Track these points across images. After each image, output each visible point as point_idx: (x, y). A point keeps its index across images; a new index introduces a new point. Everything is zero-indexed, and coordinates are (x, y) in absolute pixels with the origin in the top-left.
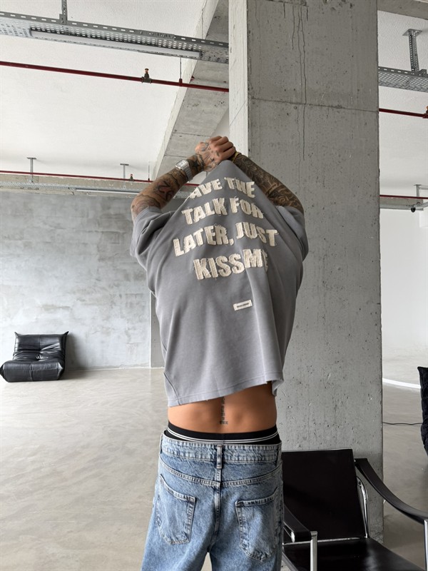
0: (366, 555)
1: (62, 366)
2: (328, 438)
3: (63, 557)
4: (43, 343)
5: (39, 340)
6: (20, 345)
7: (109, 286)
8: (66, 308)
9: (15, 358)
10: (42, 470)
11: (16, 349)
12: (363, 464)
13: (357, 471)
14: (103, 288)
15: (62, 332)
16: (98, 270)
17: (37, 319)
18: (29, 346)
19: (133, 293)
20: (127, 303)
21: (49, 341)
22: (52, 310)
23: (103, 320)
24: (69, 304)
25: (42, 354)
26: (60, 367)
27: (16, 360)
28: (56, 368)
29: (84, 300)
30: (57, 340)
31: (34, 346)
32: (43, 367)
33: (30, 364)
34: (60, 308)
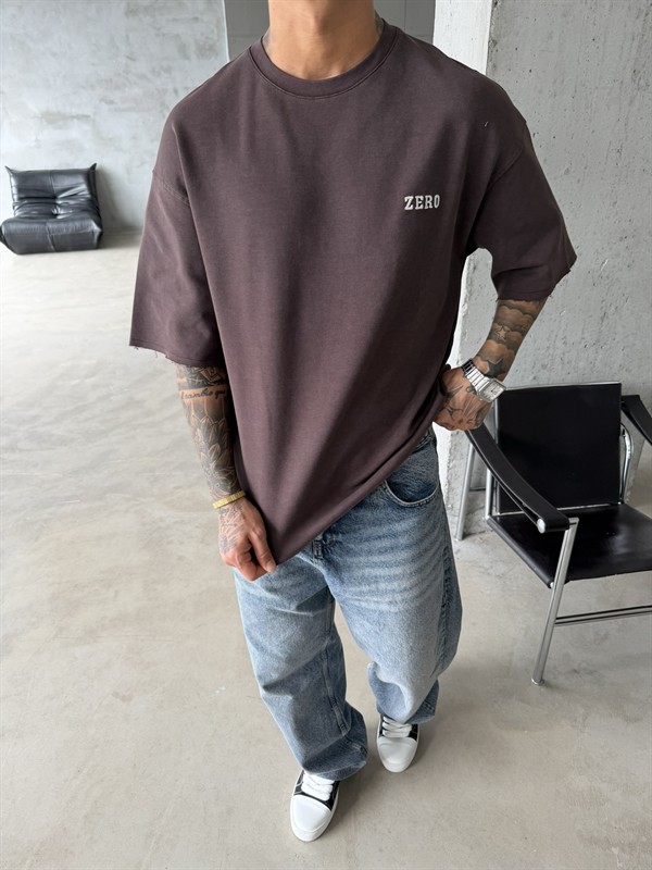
1: (99, 224)
4: (59, 184)
5: (49, 181)
6: (20, 190)
7: (153, 71)
8: (84, 118)
9: (17, 214)
11: (15, 197)
12: (633, 405)
14: (142, 77)
15: (87, 166)
16: (127, 37)
17: (37, 140)
18: (36, 191)
21: (66, 182)
22: (61, 123)
24: (88, 111)
25: (60, 206)
26: (95, 228)
27: (19, 217)
28: (89, 230)
29: (112, 102)
30: (81, 179)
31: (43, 191)
32: (67, 228)
33: (45, 223)
34: (72, 117)
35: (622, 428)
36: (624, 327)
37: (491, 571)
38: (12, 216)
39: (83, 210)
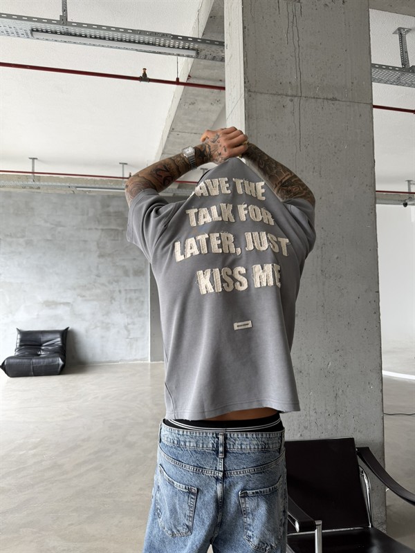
0: (370, 545)
1: (63, 360)
2: (329, 427)
4: (44, 338)
5: (40, 336)
6: (21, 341)
7: (109, 282)
8: (67, 304)
9: (17, 354)
10: (43, 463)
11: (18, 344)
12: (365, 453)
13: (360, 460)
14: (103, 284)
15: (62, 328)
16: (98, 266)
17: (38, 315)
18: (30, 342)
19: (132, 288)
20: (126, 299)
21: (50, 337)
22: (53, 306)
23: (103, 315)
24: (70, 300)
25: (43, 350)
26: (61, 362)
27: (17, 355)
28: (57, 363)
29: (84, 296)
30: (58, 335)
31: (35, 341)
32: (44, 362)
33: (31, 359)
34: (60, 304)
35: (361, 469)
38: (13, 355)
39: (56, 352)
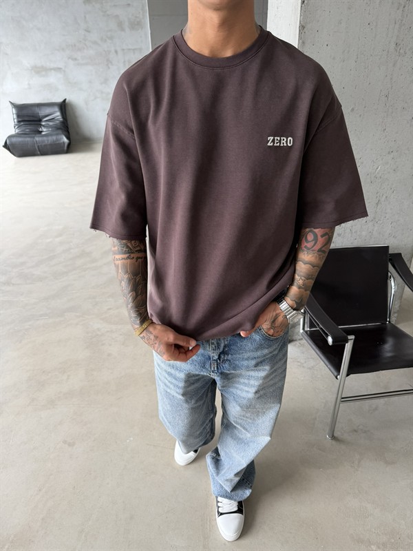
1: (68, 138)
3: (108, 331)
5: (37, 110)
6: (18, 116)
7: (102, 39)
8: (58, 69)
9: (17, 131)
10: (72, 251)
11: (16, 120)
14: (95, 43)
15: (60, 100)
17: (29, 84)
18: (28, 117)
19: (130, 47)
20: (124, 62)
21: (47, 111)
22: (44, 73)
23: (101, 84)
24: (61, 65)
25: (43, 126)
26: (65, 140)
27: (18, 134)
28: (62, 141)
29: (76, 59)
30: (56, 109)
31: (33, 116)
32: (48, 141)
33: (34, 137)
34: (51, 69)
35: (389, 274)
36: (391, 209)
37: (305, 365)
38: (14, 133)
39: (58, 129)
